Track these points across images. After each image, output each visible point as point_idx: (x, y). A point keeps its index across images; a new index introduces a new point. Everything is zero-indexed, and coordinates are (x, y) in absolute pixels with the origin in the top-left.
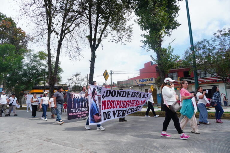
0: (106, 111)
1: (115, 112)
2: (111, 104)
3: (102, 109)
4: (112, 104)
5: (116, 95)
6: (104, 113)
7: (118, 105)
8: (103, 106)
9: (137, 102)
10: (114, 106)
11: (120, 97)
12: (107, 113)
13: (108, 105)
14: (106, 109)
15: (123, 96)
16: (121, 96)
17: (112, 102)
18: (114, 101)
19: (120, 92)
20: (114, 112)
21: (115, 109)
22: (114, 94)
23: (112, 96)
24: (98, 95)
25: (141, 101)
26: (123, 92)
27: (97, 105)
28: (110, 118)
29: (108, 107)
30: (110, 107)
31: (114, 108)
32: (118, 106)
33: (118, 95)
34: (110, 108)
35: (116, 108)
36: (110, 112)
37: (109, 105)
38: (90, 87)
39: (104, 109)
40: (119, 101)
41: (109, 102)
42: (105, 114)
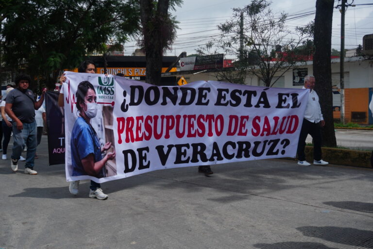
0: (135, 146)
1: (165, 150)
2: (148, 128)
3: (120, 142)
4: (152, 125)
5: (161, 100)
6: (125, 153)
7: (172, 128)
8: (120, 132)
9: (261, 124)
10: (159, 132)
11: (175, 104)
12: (137, 153)
13: (139, 128)
14: (133, 141)
15: (183, 103)
16: (179, 101)
17: (149, 122)
18: (156, 117)
19: (173, 92)
20: (160, 149)
21: (163, 142)
22: (152, 98)
23: (149, 103)
24: (98, 100)
25: (276, 119)
26: (184, 90)
27: (93, 129)
28: (148, 166)
29: (140, 135)
30: (147, 134)
31: (158, 137)
32: (172, 132)
33: (168, 100)
34: (148, 138)
35: (167, 136)
36: (147, 149)
37: (143, 129)
38: (68, 78)
39: (127, 141)
40: (172, 117)
41: (140, 121)
42: (129, 155)
